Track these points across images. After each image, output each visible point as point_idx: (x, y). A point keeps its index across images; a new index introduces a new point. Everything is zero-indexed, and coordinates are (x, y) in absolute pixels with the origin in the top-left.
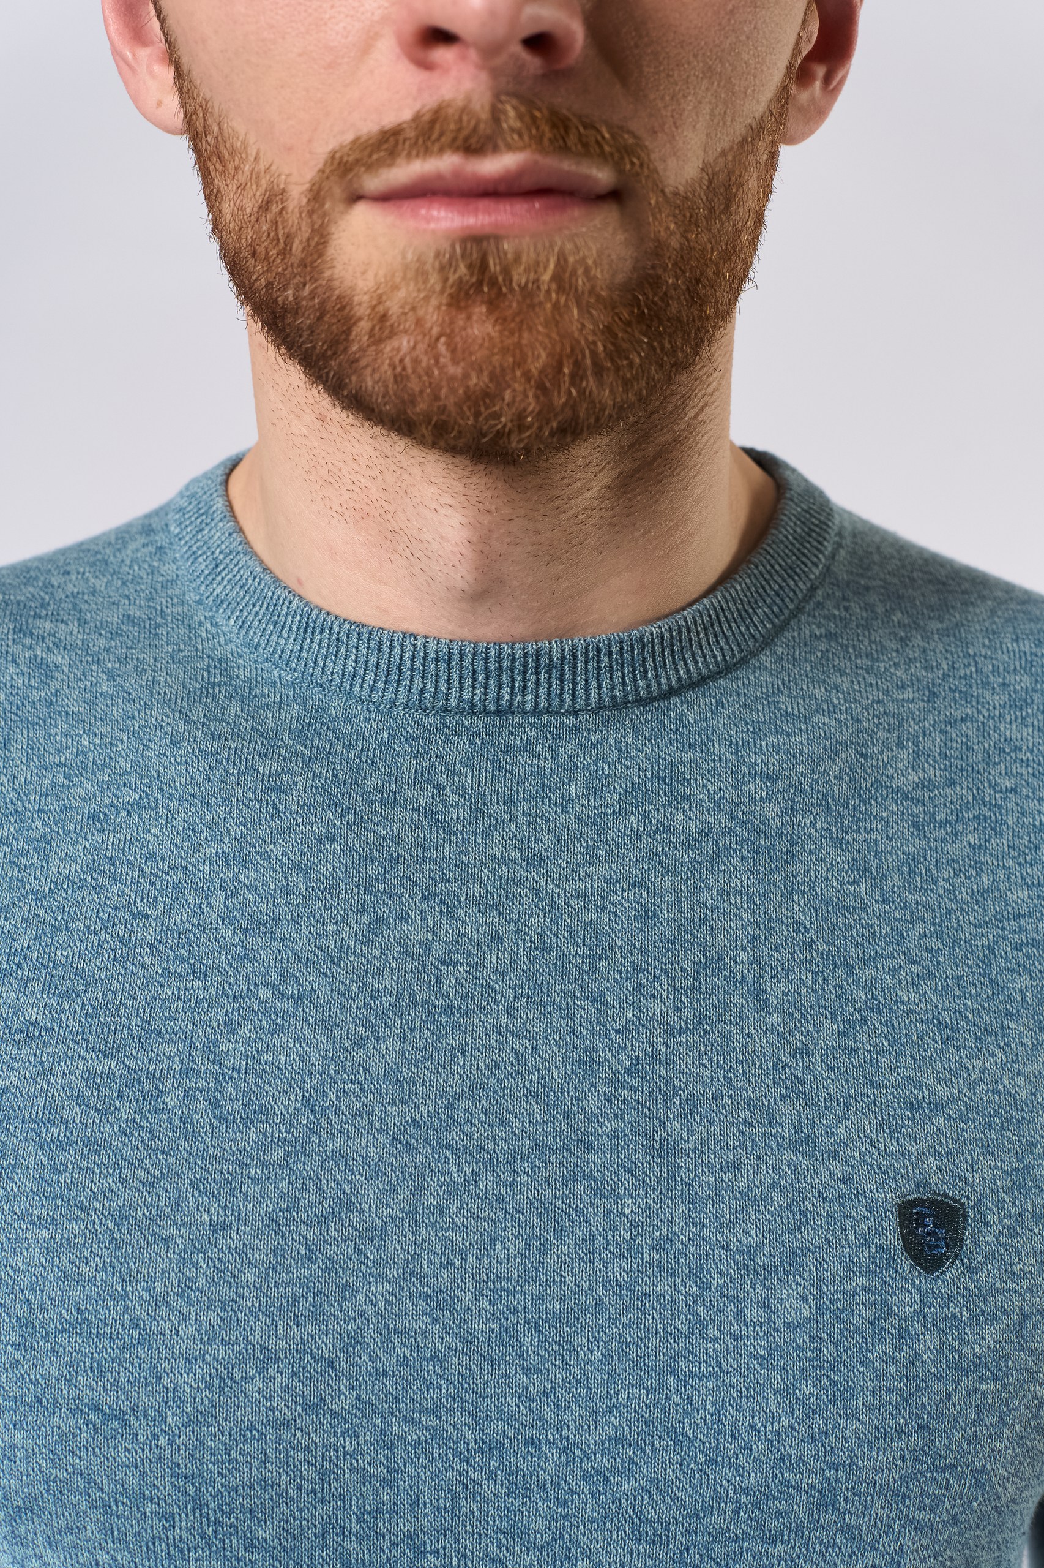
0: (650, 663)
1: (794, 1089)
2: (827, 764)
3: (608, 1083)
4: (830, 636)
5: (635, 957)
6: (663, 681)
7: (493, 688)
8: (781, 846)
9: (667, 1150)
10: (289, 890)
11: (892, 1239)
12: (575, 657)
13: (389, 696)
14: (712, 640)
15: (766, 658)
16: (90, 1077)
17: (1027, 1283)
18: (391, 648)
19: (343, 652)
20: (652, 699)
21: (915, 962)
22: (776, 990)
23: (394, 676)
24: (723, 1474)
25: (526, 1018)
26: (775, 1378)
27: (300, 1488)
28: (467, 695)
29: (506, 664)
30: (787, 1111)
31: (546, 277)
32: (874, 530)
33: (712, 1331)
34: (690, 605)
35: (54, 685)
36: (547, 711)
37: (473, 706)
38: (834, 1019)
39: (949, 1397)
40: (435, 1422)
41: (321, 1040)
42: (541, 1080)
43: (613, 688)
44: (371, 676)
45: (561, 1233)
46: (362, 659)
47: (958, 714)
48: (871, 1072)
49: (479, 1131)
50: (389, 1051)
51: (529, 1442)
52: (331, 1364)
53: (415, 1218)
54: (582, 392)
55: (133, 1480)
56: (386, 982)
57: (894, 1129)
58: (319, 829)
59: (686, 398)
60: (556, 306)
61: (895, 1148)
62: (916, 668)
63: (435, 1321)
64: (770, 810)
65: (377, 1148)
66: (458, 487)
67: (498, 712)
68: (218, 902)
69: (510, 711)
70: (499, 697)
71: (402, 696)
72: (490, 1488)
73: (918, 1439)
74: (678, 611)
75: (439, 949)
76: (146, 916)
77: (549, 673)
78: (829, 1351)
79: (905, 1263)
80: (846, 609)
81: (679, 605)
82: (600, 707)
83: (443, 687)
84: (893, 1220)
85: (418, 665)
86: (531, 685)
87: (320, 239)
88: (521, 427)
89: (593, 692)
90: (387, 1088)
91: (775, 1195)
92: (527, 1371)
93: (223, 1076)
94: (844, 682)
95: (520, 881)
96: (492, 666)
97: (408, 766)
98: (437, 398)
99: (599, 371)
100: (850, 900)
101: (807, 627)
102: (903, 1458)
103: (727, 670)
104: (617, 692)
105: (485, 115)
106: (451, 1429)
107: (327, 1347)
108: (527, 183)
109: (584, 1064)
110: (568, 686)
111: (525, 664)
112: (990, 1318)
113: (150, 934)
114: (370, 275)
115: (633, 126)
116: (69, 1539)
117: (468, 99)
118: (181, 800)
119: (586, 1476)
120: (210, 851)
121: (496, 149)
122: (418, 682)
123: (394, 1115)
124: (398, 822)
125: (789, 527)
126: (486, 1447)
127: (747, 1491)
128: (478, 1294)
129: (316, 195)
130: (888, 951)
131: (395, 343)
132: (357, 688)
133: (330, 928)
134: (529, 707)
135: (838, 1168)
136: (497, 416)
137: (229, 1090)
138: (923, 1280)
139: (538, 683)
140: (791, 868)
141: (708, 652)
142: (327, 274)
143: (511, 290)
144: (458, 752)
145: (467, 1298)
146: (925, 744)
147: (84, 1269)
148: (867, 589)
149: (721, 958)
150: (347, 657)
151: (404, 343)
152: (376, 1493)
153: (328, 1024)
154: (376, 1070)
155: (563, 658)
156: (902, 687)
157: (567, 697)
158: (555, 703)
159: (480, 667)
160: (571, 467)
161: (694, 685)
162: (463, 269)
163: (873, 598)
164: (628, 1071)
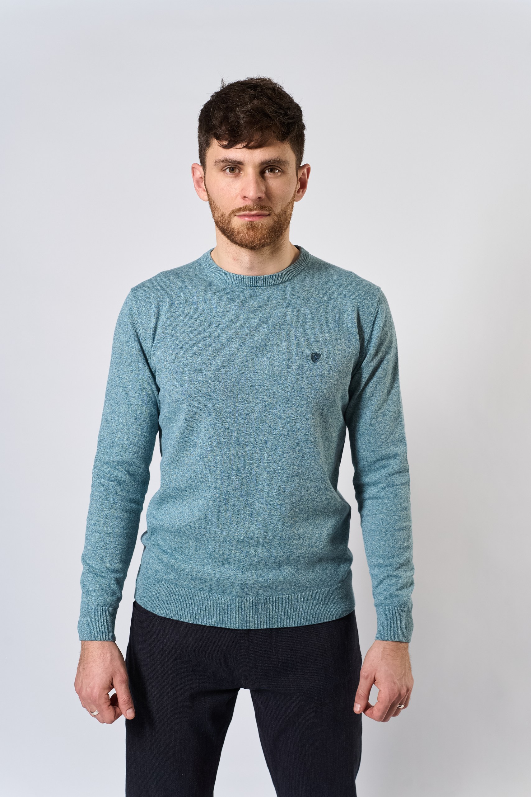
0: (277, 279)
1: (297, 339)
2: (304, 294)
3: (270, 337)
4: (306, 275)
5: (274, 320)
6: (279, 282)
7: (254, 283)
8: (296, 305)
9: (278, 346)
10: (224, 312)
11: (310, 358)
12: (265, 278)
13: (238, 284)
14: (287, 276)
15: (295, 279)
16: (196, 338)
17: (330, 365)
18: (239, 277)
19: (231, 278)
20: (277, 284)
21: (315, 322)
22: (295, 325)
23: (239, 281)
24: (286, 389)
25: (258, 329)
26: (293, 376)
27: (227, 391)
28: (250, 284)
29: (255, 279)
30: (295, 342)
31: (260, 226)
32: (317, 259)
33: (284, 370)
34: (283, 270)
35: (186, 284)
36: (262, 286)
37: (251, 286)
38: (303, 329)
39: (318, 379)
40: (246, 383)
41: (229, 332)
42: (260, 337)
43: (271, 283)
44: (235, 281)
45: (263, 357)
46: (234, 279)
47: (325, 287)
48: (308, 337)
49: (251, 344)
50: (239, 333)
51: (259, 385)
52: (231, 374)
53: (243, 355)
54: (265, 241)
55: (205, 390)
56: (238, 324)
57: (311, 344)
58: (228, 303)
59: (281, 240)
60: (261, 230)
61: (311, 346)
62: (320, 280)
63: (246, 369)
64: (295, 300)
65: (237, 346)
66: (248, 253)
67: (254, 286)
68: (214, 314)
69: (256, 286)
70: (254, 284)
71: (240, 284)
72: (253, 392)
73: (313, 385)
74: (280, 272)
75: (246, 320)
76: (203, 316)
77: (262, 280)
78: (300, 372)
79: (312, 361)
80: (309, 271)
81: (281, 270)
82: (270, 286)
83: (246, 283)
84: (310, 356)
85: (242, 279)
86: (259, 282)
87: (230, 221)
88: (257, 245)
89: (268, 283)
90: (239, 338)
91: (293, 352)
92: (258, 376)
93: (215, 337)
94: (307, 282)
95: (257, 310)
96: (253, 279)
97: (241, 294)
98: (246, 242)
99: (267, 238)
100: (306, 313)
101: (303, 274)
102: (311, 387)
103: (289, 280)
104: (272, 283)
105: (252, 207)
106: (248, 384)
107: (231, 372)
108: (257, 214)
109: (266, 335)
110: (265, 282)
111: (258, 279)
112: (324, 370)
113: (204, 319)
114: (237, 226)
115: (271, 206)
116: (196, 399)
117: (250, 205)
118: (207, 300)
119: (267, 390)
120: (212, 307)
121: (253, 211)
122: (242, 282)
123: (240, 342)
124: (240, 302)
125: (301, 258)
126: (253, 386)
127: (289, 391)
128: (252, 366)
129: (230, 215)
130: (312, 320)
131: (240, 235)
132: (233, 283)
133: (230, 317)
134: (259, 286)
135: (302, 349)
136: (254, 244)
137: (216, 339)
138: (314, 364)
139: (260, 282)
140: (298, 308)
141: (286, 277)
142: (231, 225)
143: (255, 228)
144: (248, 292)
145: (250, 366)
146: (320, 291)
147: (197, 362)
148: (313, 268)
149: (287, 321)
150: (232, 278)
151: (242, 235)
152: (238, 392)
153: (230, 330)
154: (237, 336)
155: (264, 278)
156: (317, 283)
157: (264, 284)
158: (263, 285)
159: (252, 280)
160: (264, 250)
161: (284, 282)
162: (249, 226)
163: (314, 270)
164: (273, 336)
